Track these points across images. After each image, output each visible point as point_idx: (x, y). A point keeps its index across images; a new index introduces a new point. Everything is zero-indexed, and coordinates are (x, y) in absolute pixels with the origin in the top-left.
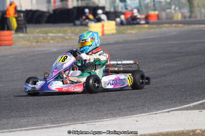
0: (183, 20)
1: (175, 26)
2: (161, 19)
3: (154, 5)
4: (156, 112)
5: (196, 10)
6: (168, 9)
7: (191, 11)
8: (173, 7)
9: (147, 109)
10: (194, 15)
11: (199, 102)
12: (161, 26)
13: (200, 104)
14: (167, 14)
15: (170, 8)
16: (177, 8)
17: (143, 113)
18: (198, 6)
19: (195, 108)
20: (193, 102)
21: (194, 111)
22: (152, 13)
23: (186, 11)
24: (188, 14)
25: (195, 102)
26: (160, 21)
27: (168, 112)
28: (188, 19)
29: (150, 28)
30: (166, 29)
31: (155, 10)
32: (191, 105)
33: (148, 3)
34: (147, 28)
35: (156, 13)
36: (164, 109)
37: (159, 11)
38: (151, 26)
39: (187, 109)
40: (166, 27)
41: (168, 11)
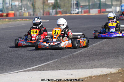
0: (29, 16)
1: (24, 20)
2: (16, 16)
3: (12, 7)
4: (10, 73)
5: (37, 10)
6: (20, 10)
7: (34, 12)
8: (23, 9)
9: (5, 71)
10: (36, 14)
11: (36, 67)
12: (16, 20)
13: (37, 68)
14: (20, 13)
15: (22, 9)
16: (26, 9)
17: (2, 73)
18: (38, 8)
19: (33, 70)
20: (33, 66)
21: (33, 72)
22: (10, 12)
23: (31, 11)
24: (32, 13)
25: (34, 66)
26: (15, 17)
27: (17, 72)
28: (32, 16)
29: (9, 22)
30: (19, 22)
31: (12, 11)
32: (32, 68)
33: (8, 6)
34: (8, 21)
35: (13, 12)
36: (15, 71)
37: (15, 11)
38: (10, 20)
39: (29, 71)
40: (19, 21)
41: (20, 11)
